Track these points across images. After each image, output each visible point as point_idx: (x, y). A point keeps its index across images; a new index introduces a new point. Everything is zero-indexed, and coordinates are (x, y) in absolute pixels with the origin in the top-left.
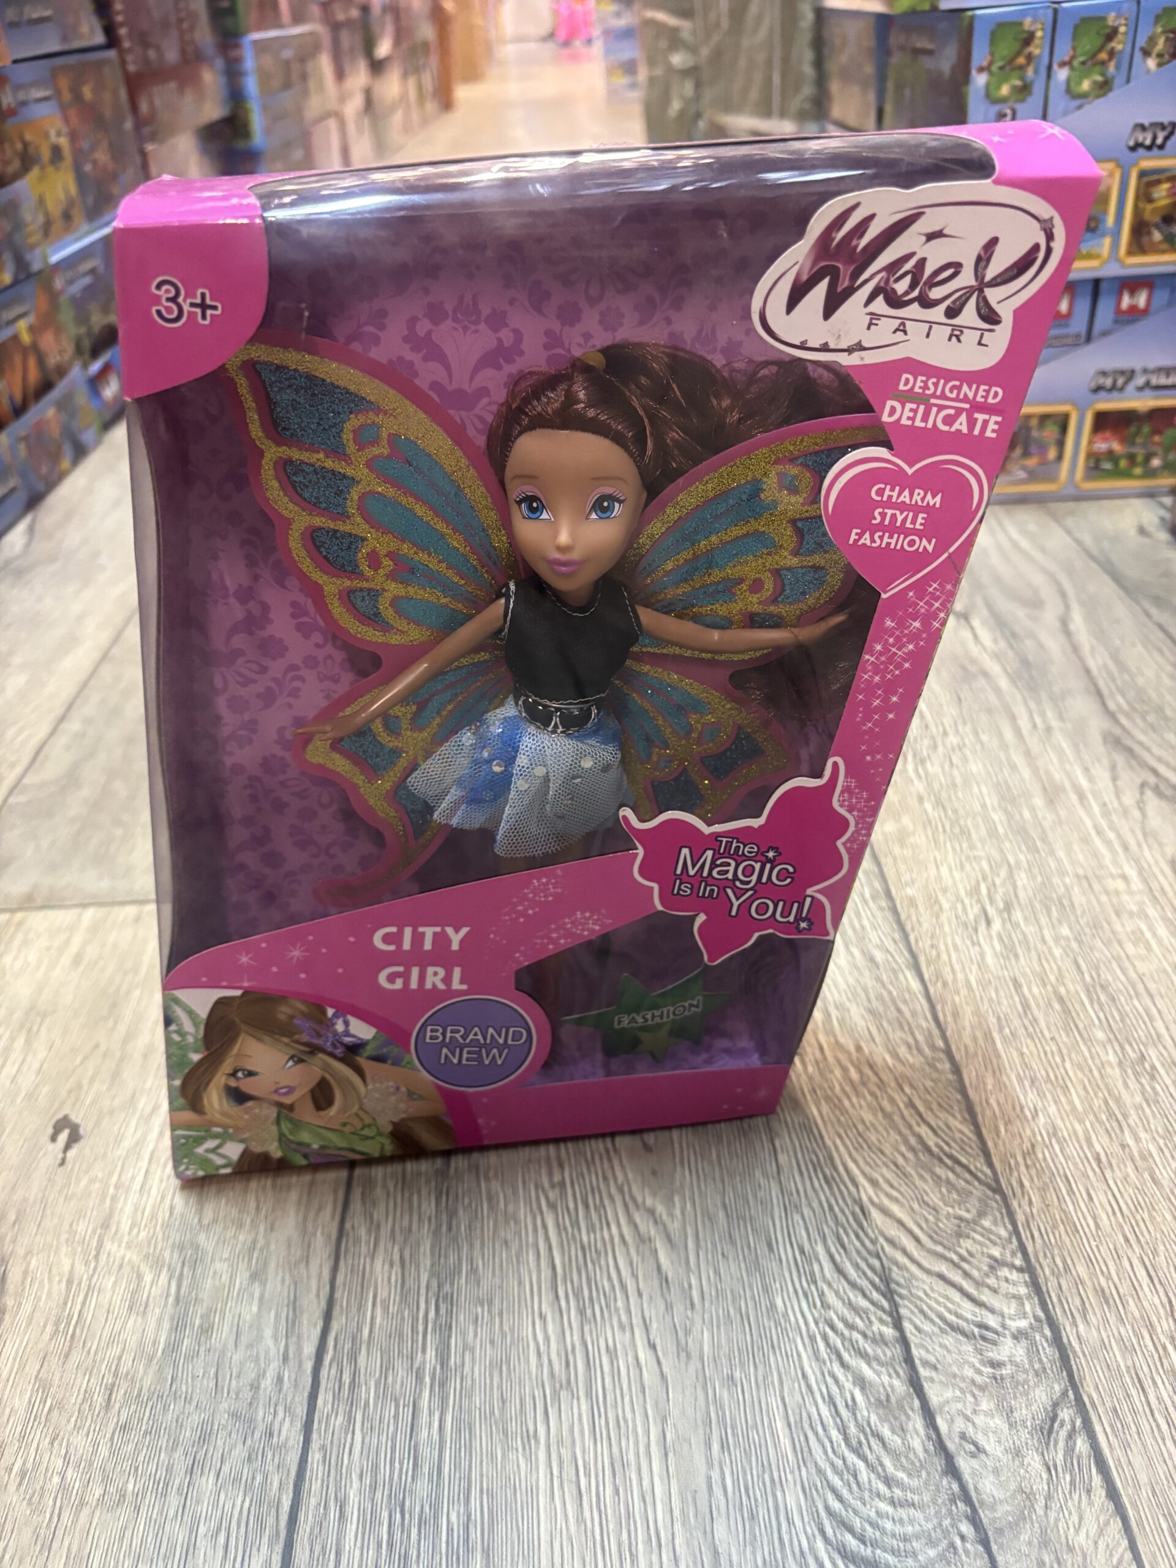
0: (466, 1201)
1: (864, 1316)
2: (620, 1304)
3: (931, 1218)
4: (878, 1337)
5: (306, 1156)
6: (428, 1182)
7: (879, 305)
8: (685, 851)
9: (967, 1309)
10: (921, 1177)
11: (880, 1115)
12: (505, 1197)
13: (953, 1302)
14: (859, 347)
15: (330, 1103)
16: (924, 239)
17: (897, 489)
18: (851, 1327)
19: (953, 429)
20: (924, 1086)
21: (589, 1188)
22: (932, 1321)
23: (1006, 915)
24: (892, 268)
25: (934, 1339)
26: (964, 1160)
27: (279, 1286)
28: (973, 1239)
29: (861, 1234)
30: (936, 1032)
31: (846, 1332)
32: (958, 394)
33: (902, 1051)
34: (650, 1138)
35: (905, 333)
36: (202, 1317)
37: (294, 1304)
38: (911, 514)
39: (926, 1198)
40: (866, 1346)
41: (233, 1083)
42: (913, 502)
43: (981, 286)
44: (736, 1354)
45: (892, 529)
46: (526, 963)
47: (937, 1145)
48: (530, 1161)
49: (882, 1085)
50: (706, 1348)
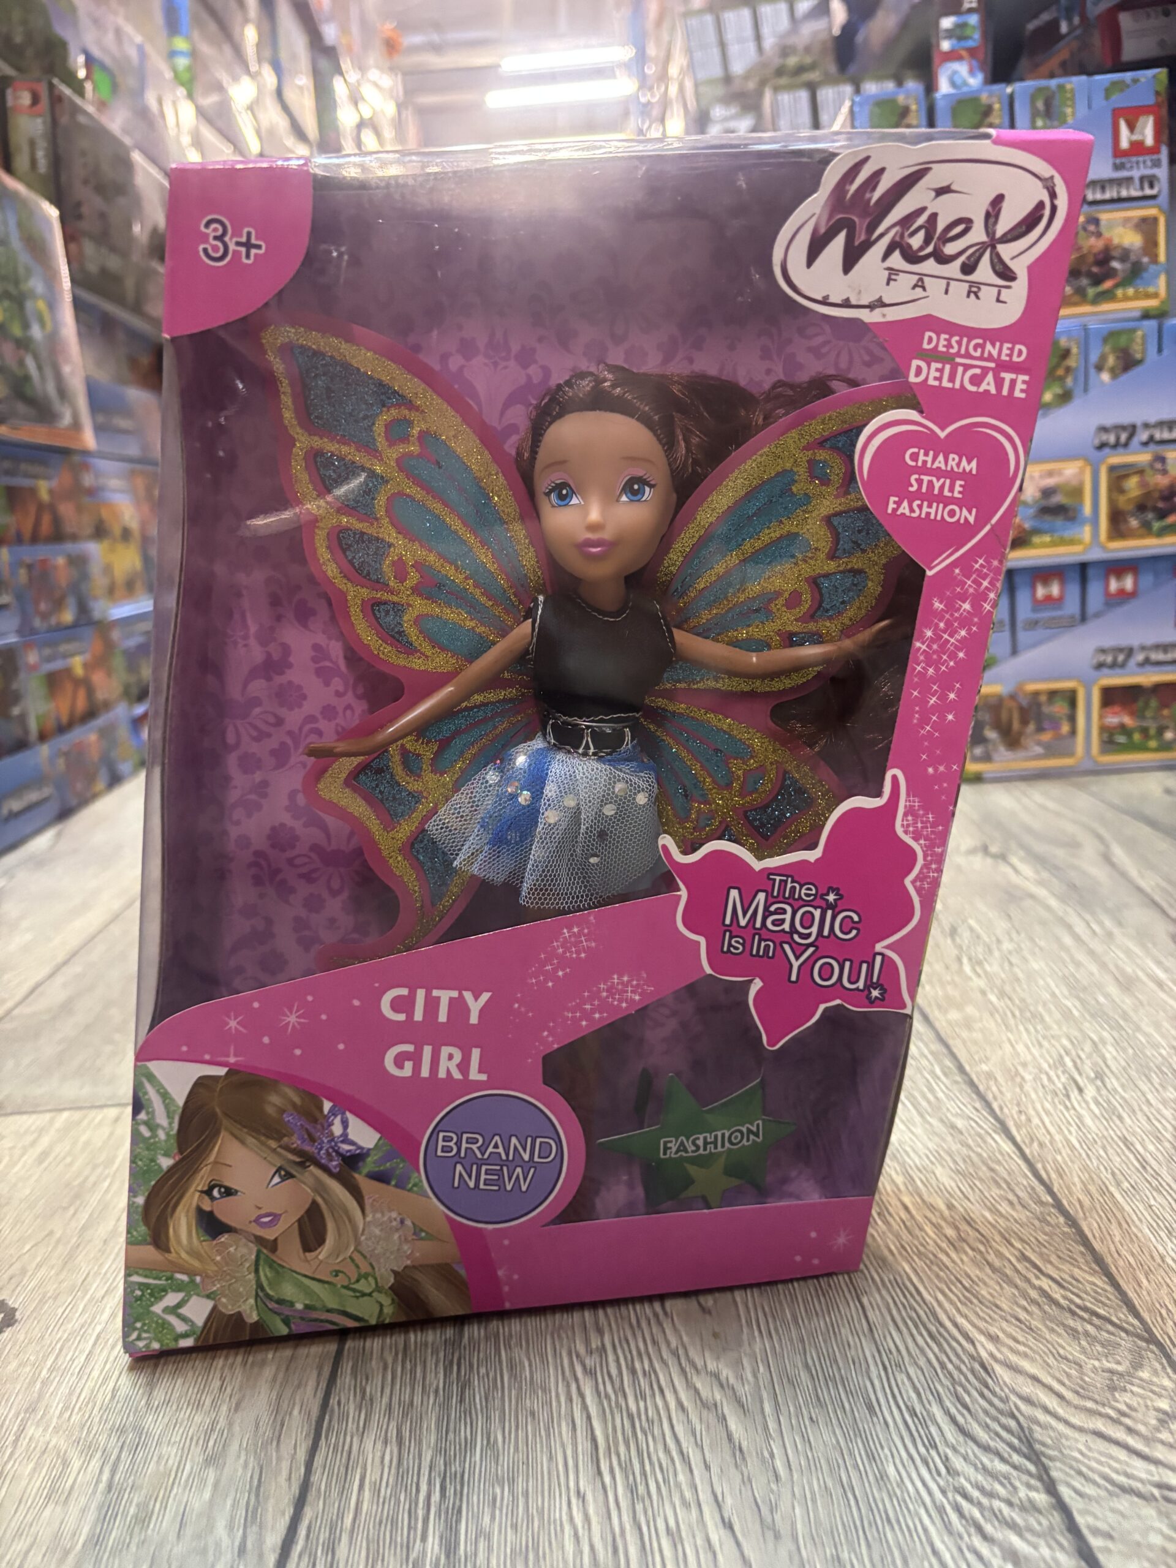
0: (483, 1371)
1: (1005, 1482)
2: (681, 1477)
3: (1073, 1372)
4: (1027, 1504)
5: (286, 1321)
6: (435, 1352)
7: (896, 260)
8: (734, 893)
9: (1139, 1468)
10: (1052, 1330)
11: (988, 1270)
12: (530, 1365)
13: (1117, 1460)
14: (880, 304)
15: (321, 1241)
16: (933, 194)
17: (931, 453)
18: (991, 1495)
19: (981, 389)
20: (1037, 1239)
21: (635, 1353)
22: (1095, 1483)
23: (1099, 1083)
24: (906, 221)
25: (1103, 1504)
26: (1101, 1311)
27: (240, 1470)
28: (1132, 1392)
29: (986, 1391)
30: (1040, 1189)
31: (985, 1501)
32: (983, 352)
33: (1004, 1208)
34: (709, 1301)
35: (924, 289)
36: (138, 1505)
37: (258, 1489)
38: (948, 482)
39: (1062, 1351)
40: (1014, 1515)
41: (207, 1206)
42: (949, 468)
43: (992, 243)
44: (841, 1530)
45: (930, 497)
46: (556, 1046)
47: (1065, 1298)
48: (561, 1326)
49: (985, 1240)
50: (799, 1526)
